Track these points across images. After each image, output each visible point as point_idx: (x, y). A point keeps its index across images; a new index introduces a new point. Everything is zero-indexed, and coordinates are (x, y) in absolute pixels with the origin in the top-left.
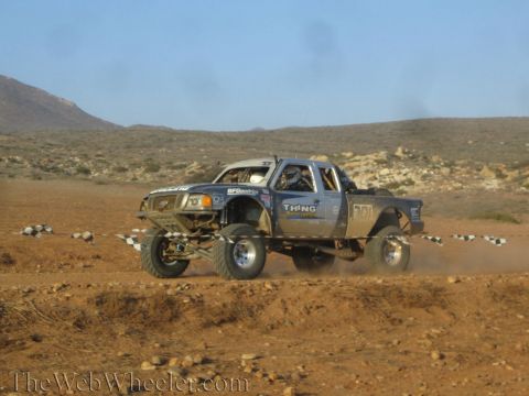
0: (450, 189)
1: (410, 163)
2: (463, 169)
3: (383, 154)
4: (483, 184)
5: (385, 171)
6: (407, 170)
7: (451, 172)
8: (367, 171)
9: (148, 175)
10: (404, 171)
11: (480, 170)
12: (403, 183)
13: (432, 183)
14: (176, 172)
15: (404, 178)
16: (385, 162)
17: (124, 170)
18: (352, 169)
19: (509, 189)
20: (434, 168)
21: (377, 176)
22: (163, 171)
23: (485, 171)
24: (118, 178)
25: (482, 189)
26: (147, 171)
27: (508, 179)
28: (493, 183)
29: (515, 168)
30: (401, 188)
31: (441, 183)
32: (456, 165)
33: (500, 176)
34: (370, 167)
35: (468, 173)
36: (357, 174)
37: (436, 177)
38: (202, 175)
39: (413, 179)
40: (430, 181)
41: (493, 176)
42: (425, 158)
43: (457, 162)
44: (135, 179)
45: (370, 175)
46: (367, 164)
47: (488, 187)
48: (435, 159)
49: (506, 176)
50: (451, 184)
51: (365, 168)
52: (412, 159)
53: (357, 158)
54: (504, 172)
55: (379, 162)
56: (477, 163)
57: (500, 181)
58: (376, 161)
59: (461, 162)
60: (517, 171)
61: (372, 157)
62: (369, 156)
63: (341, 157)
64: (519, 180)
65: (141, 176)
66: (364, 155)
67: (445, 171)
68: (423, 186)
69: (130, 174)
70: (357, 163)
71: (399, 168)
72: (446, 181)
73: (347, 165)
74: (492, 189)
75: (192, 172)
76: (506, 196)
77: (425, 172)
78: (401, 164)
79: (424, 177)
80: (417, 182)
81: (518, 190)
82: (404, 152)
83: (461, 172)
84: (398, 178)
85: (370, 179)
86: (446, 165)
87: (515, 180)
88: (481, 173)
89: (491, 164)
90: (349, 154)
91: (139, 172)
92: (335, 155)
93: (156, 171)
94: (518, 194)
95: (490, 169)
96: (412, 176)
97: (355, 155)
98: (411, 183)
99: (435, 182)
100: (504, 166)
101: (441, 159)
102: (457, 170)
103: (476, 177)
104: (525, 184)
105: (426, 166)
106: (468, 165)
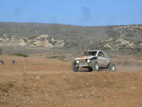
4: (20, 44)
7: (10, 40)
11: (19, 39)
19: (28, 46)
20: (4, 38)
23: (21, 39)
25: (19, 45)
27: (28, 42)
29: (30, 39)
31: (6, 43)
32: (11, 37)
33: (26, 41)
35: (15, 40)
37: (5, 41)
40: (2, 42)
41: (23, 41)
42: (1, 35)
43: (12, 36)
47: (21, 45)
48: (5, 35)
49: (27, 41)
50: (9, 44)
54: (27, 40)
56: (19, 37)
57: (25, 43)
59: (14, 36)
60: (31, 40)
67: (8, 39)
74: (22, 45)
76: (27, 48)
81: (31, 46)
83: (13, 40)
86: (8, 37)
87: (30, 43)
88: (19, 40)
89: (23, 37)
94: (31, 47)
95: (22, 39)
99: (4, 43)
100: (27, 38)
101: (7, 35)
102: (12, 39)
103: (17, 41)
104: (33, 44)
105: (1, 37)
106: (15, 37)
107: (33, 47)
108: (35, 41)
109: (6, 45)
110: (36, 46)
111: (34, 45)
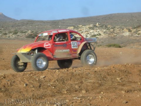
0: (113, 36)
1: (100, 28)
2: (118, 29)
3: (91, 26)
4: (124, 34)
5: (92, 31)
6: (99, 30)
7: (114, 31)
8: (86, 31)
9: (13, 36)
10: (98, 31)
11: (123, 29)
12: (97, 35)
13: (107, 34)
14: (23, 34)
15: (98, 33)
16: (92, 28)
17: (6, 34)
18: (81, 31)
19: (132, 35)
20: (108, 29)
21: (89, 33)
22: (19, 34)
23: (125, 29)
24: (4, 37)
25: (123, 36)
26: (13, 34)
27: (132, 32)
28: (127, 34)
29: (135, 28)
30: (97, 36)
33: (130, 31)
34: (87, 30)
35: (119, 30)
36: (82, 32)
37: (108, 32)
38: (32, 35)
39: (101, 33)
40: (106, 33)
41: (128, 31)
42: (106, 26)
43: (116, 27)
44: (9, 37)
45: (87, 33)
46: (86, 29)
47: (125, 35)
48: (109, 26)
49: (132, 31)
50: (113, 35)
51: (85, 30)
52: (101, 27)
53: (83, 27)
54: (131, 30)
55: (90, 28)
56: (123, 27)
57: (129, 33)
58: (89, 28)
59: (118, 27)
60: (135, 29)
61: (88, 26)
62: (87, 26)
63: (78, 27)
64: (136, 32)
65: (11, 36)
66: (85, 26)
67: (112, 30)
68: (104, 36)
69: (8, 35)
70: (82, 29)
71: (97, 30)
72: (111, 34)
73: (79, 30)
74: (126, 36)
75: (28, 34)
76: (131, 38)
77: (105, 31)
78: (97, 28)
79: (104, 32)
80: (102, 34)
81: (135, 36)
82: (99, 25)
84: (96, 33)
85: (87, 34)
86: (112, 28)
87: (134, 32)
88: (124, 30)
89: (127, 27)
90: (80, 26)
91: (11, 34)
92: (76, 26)
93: (16, 34)
94: (135, 37)
95: (127, 29)
96: (101, 32)
97: (82, 26)
98: (100, 35)
99: (108, 34)
100: (131, 28)
101: (111, 26)
102: (116, 30)
103: (122, 32)
104: (137, 33)
105: (106, 29)
106: (120, 28)
107: (137, 37)
108: (140, 30)
109: (110, 36)
110: (140, 35)
111: (139, 34)
